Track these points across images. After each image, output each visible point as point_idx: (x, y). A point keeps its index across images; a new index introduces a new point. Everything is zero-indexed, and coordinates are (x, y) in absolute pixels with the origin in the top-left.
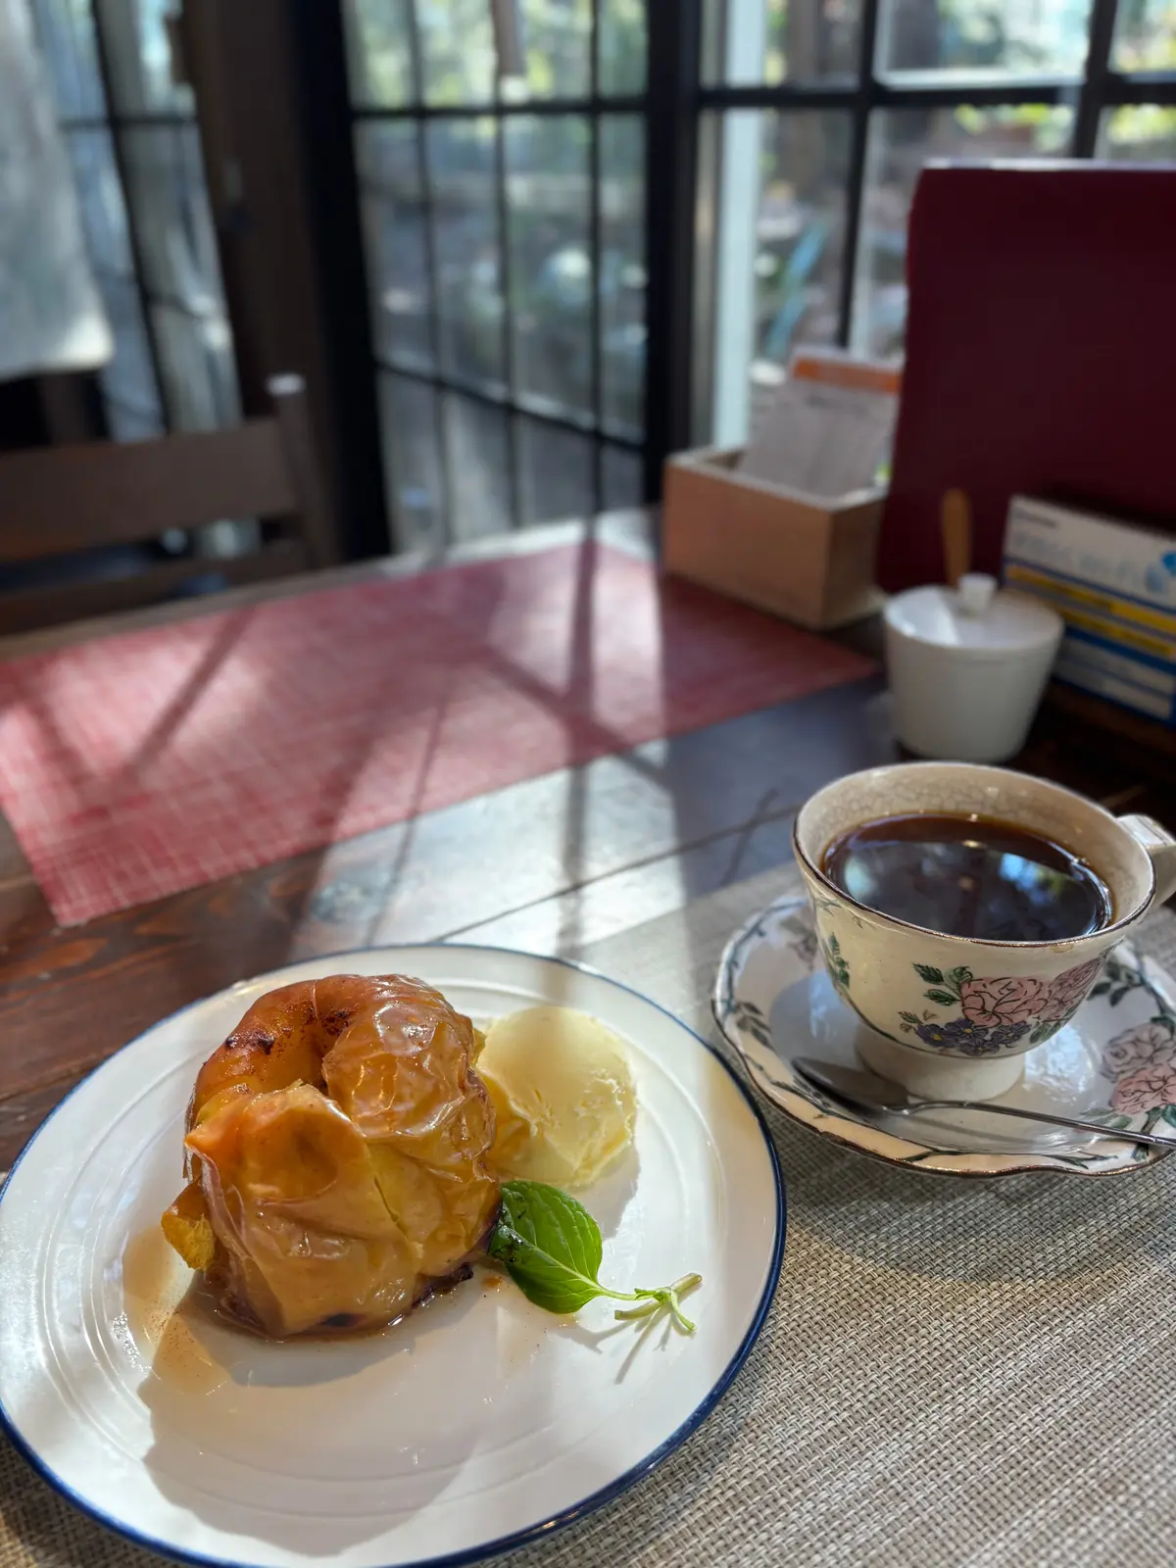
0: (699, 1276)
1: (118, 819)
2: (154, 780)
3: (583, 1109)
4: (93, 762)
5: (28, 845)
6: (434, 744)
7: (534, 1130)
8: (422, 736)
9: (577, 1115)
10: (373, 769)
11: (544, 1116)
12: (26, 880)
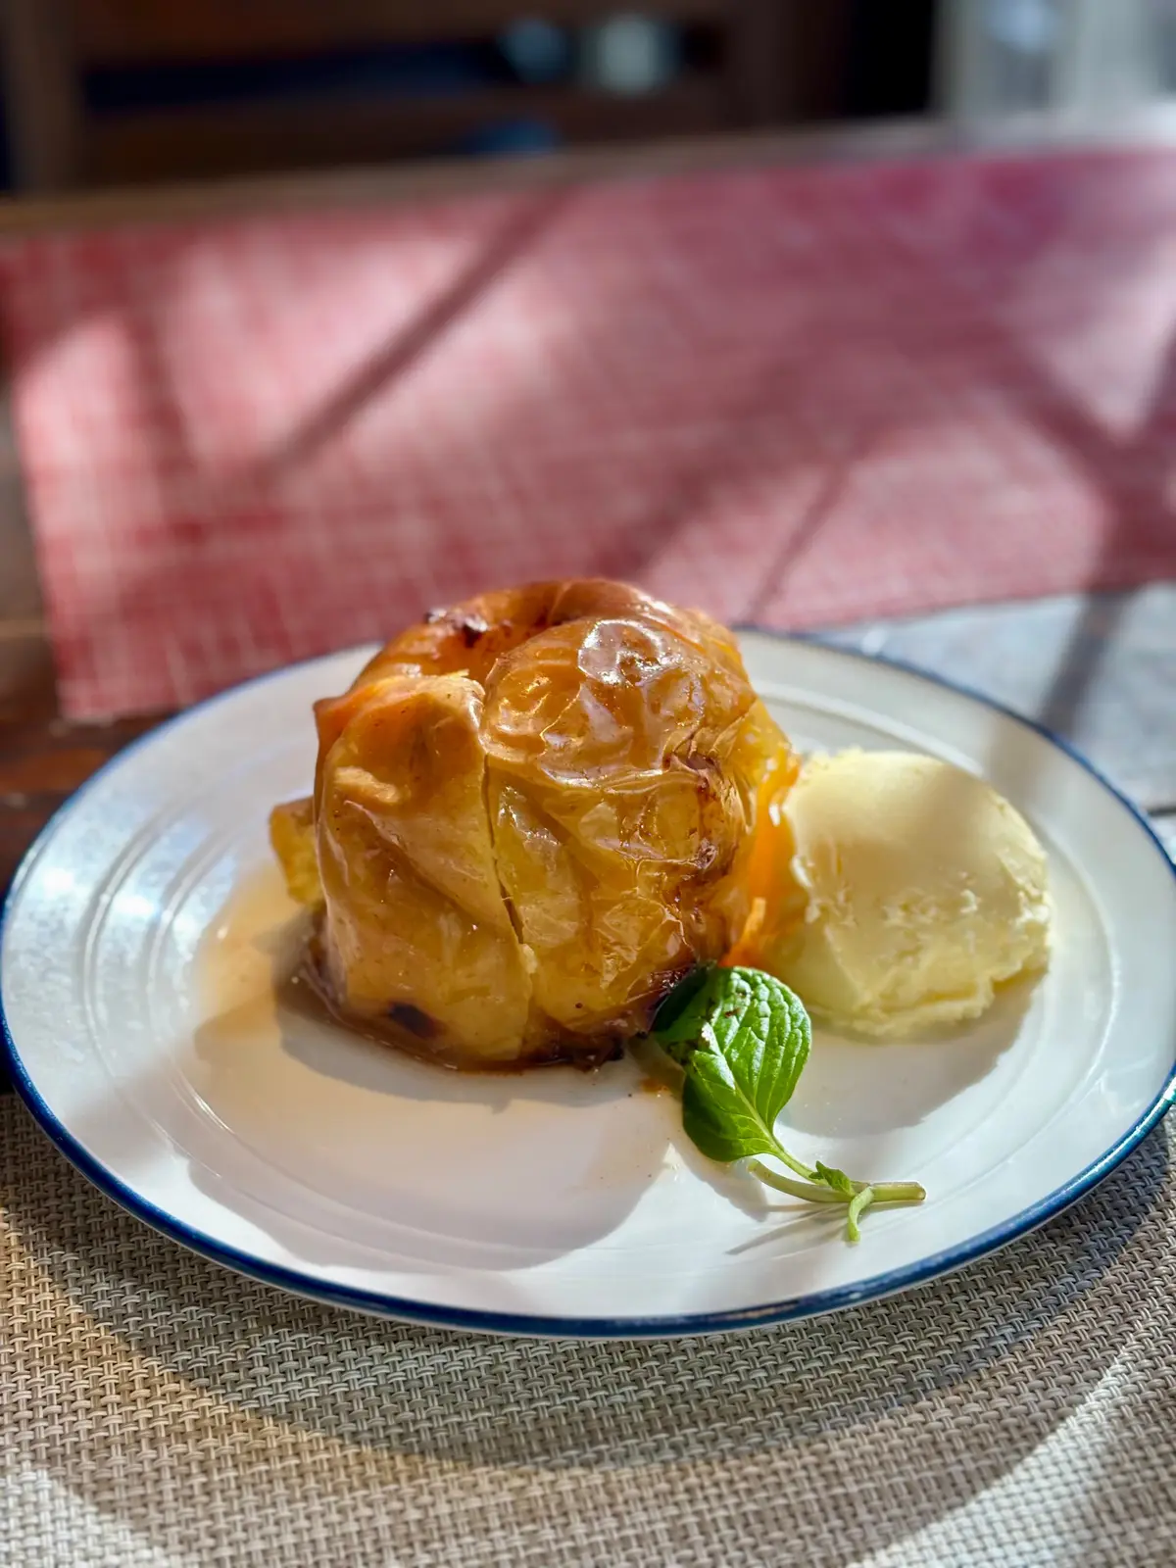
0: (923, 1191)
1: (221, 549)
2: (303, 490)
3: (901, 913)
4: (207, 440)
5: (54, 568)
6: (823, 507)
7: (813, 914)
8: (807, 485)
9: (885, 916)
10: (697, 536)
11: (835, 899)
12: (29, 629)
